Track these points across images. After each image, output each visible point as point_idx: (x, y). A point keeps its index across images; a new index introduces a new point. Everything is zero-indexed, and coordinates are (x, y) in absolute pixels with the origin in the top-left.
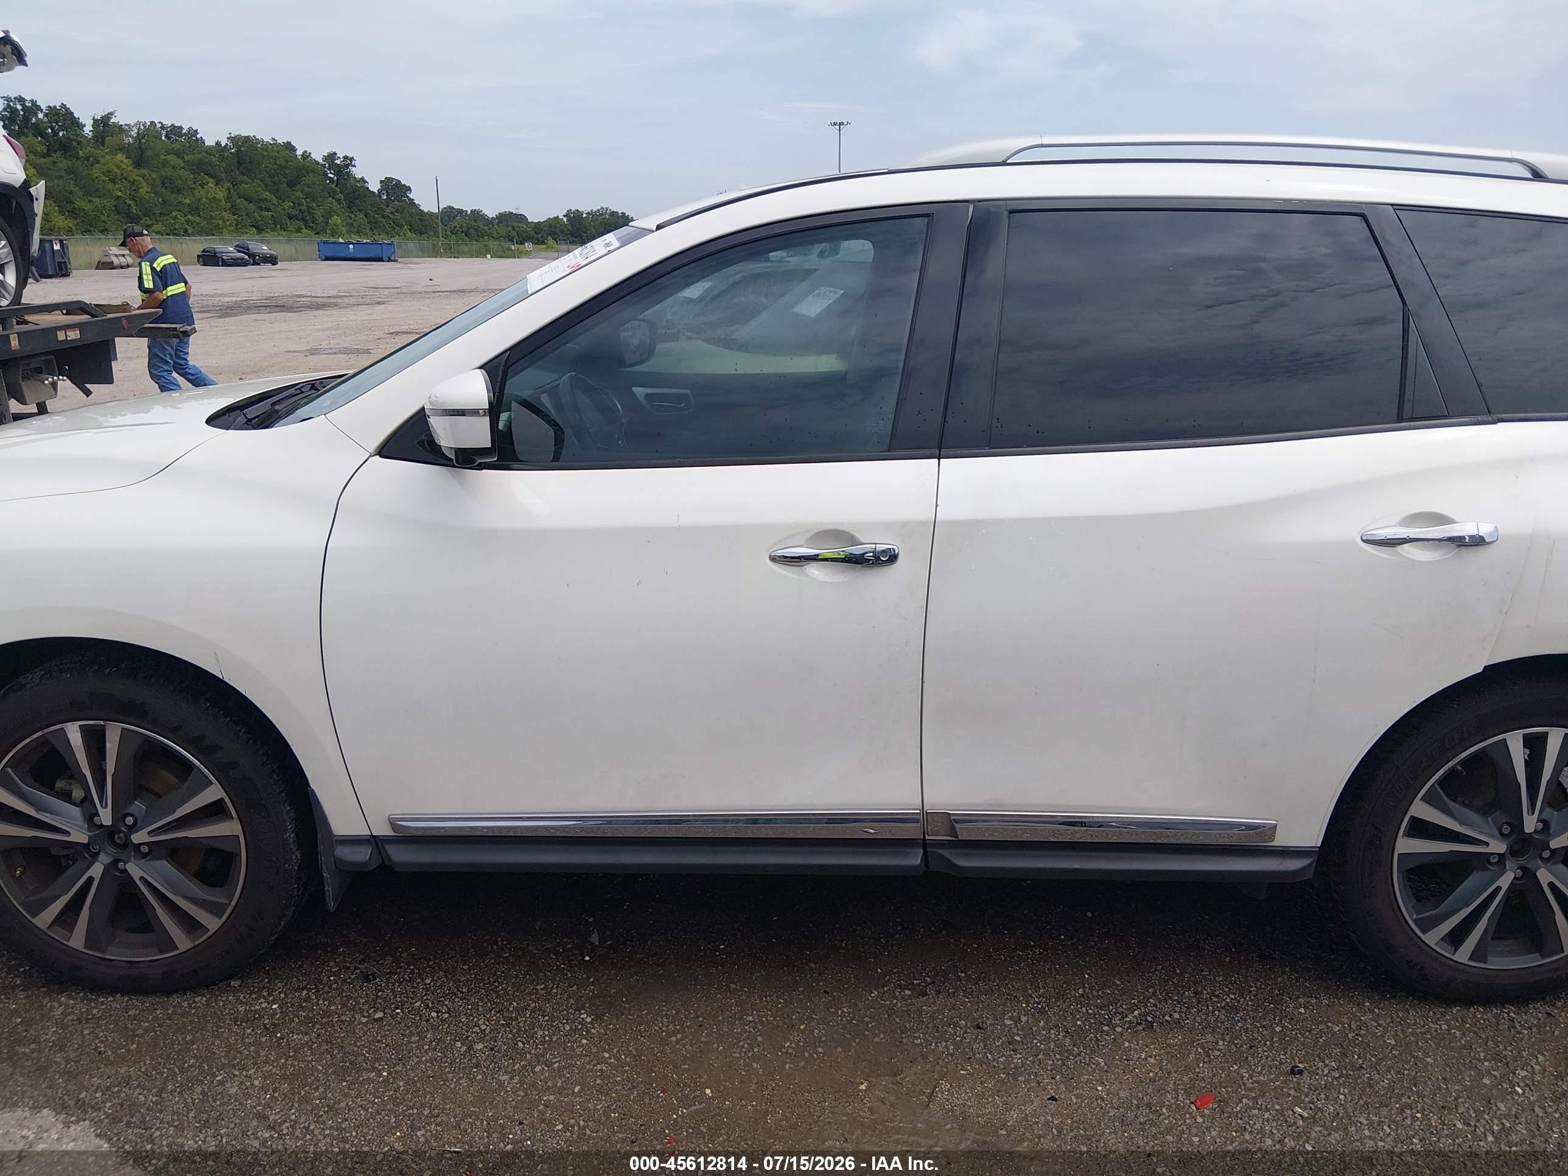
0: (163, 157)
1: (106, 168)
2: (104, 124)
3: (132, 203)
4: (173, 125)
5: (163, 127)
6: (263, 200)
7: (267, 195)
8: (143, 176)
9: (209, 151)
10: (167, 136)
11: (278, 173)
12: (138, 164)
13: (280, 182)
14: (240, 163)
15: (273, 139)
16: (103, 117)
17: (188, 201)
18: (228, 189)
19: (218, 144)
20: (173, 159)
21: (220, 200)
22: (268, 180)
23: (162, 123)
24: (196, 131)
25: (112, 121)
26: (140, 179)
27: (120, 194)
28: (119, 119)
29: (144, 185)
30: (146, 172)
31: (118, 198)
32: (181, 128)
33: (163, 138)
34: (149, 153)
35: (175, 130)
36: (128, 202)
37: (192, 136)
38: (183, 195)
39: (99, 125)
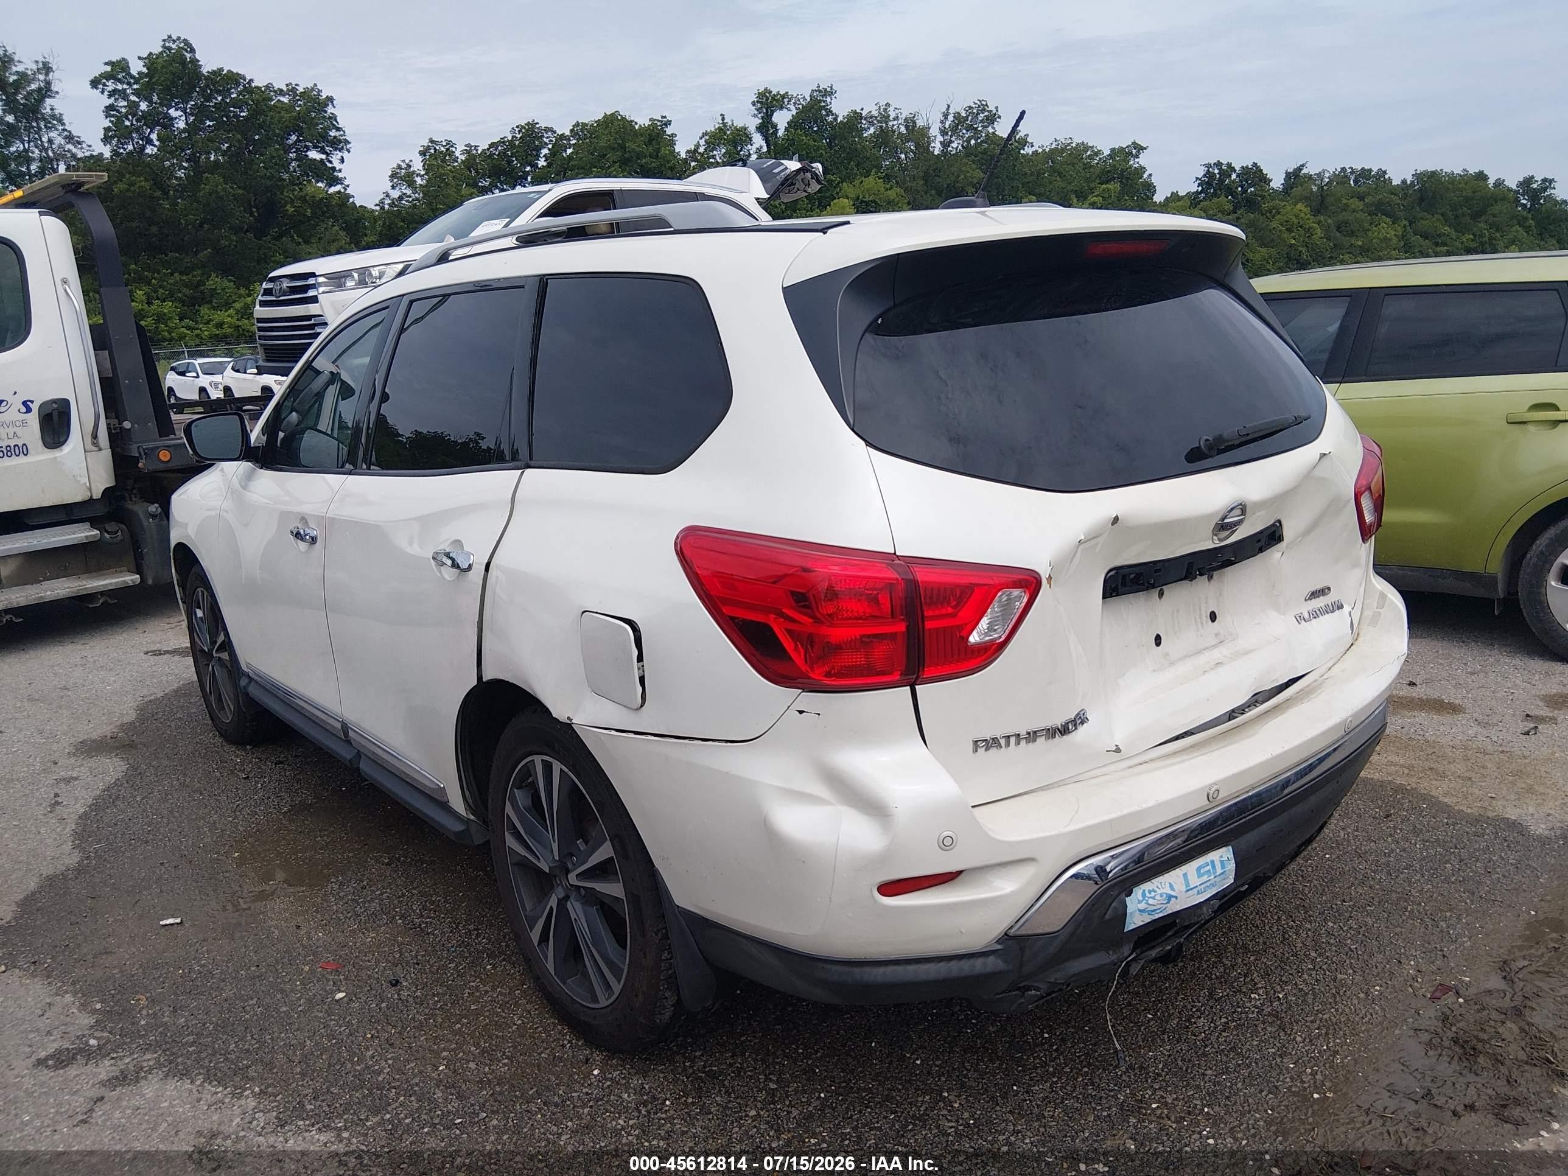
0: (1344, 201)
1: (1285, 218)
2: (1295, 177)
3: (1303, 250)
4: (1363, 168)
5: (1352, 173)
6: (1439, 236)
7: (1447, 229)
8: (1319, 223)
9: (1394, 191)
10: (1356, 181)
11: (1461, 206)
12: (1316, 212)
13: (1463, 215)
14: (1422, 199)
15: (1465, 170)
16: (1295, 170)
17: (1360, 243)
18: (1405, 226)
19: (1404, 182)
20: (1355, 203)
21: (1390, 240)
22: (1450, 214)
23: (1352, 168)
24: (1385, 172)
25: (1303, 172)
26: (1316, 225)
27: (1293, 242)
28: (1311, 170)
29: (1319, 231)
30: (1322, 218)
31: (1291, 246)
32: (1370, 170)
33: (1352, 182)
34: (1330, 199)
35: (1365, 173)
36: (1300, 249)
37: (1380, 177)
38: (1357, 236)
39: (1290, 178)
